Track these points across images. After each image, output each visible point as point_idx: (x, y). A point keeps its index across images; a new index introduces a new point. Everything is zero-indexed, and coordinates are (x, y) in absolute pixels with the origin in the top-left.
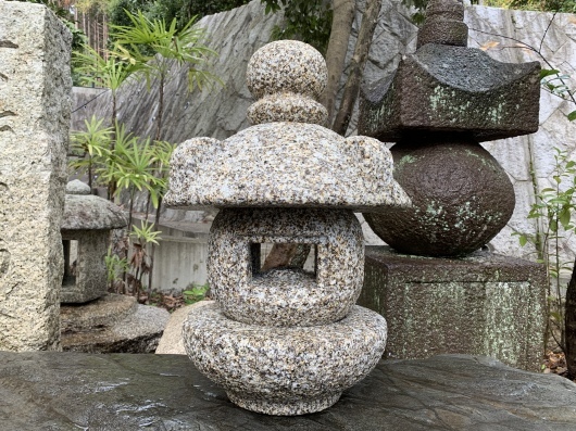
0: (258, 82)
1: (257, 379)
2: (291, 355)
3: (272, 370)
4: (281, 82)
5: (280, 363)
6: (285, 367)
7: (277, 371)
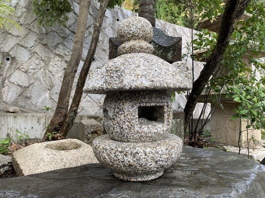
0: (129, 34)
1: (153, 164)
2: (167, 152)
3: (160, 159)
4: (141, 35)
5: (164, 156)
6: (165, 157)
7: (162, 159)
